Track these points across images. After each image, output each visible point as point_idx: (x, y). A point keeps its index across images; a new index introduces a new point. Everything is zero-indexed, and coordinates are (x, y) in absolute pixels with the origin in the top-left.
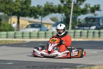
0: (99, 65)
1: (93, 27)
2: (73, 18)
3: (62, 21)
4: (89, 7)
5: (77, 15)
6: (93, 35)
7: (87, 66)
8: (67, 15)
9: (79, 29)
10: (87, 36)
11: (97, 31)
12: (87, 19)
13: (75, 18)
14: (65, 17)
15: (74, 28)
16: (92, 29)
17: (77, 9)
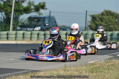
0: (45, 71)
1: (38, 28)
2: (15, 18)
3: (2, 20)
4: (33, 5)
5: (18, 14)
6: (38, 37)
7: (31, 72)
8: (8, 14)
9: (21, 30)
10: (31, 38)
11: (43, 33)
12: (30, 19)
13: (16, 17)
14: (5, 16)
15: (16, 29)
16: (36, 31)
17: (19, 7)
